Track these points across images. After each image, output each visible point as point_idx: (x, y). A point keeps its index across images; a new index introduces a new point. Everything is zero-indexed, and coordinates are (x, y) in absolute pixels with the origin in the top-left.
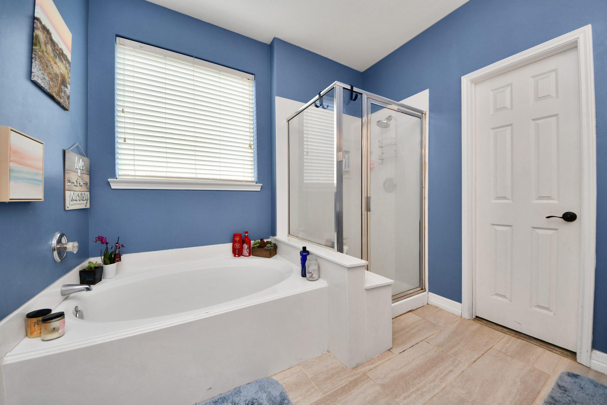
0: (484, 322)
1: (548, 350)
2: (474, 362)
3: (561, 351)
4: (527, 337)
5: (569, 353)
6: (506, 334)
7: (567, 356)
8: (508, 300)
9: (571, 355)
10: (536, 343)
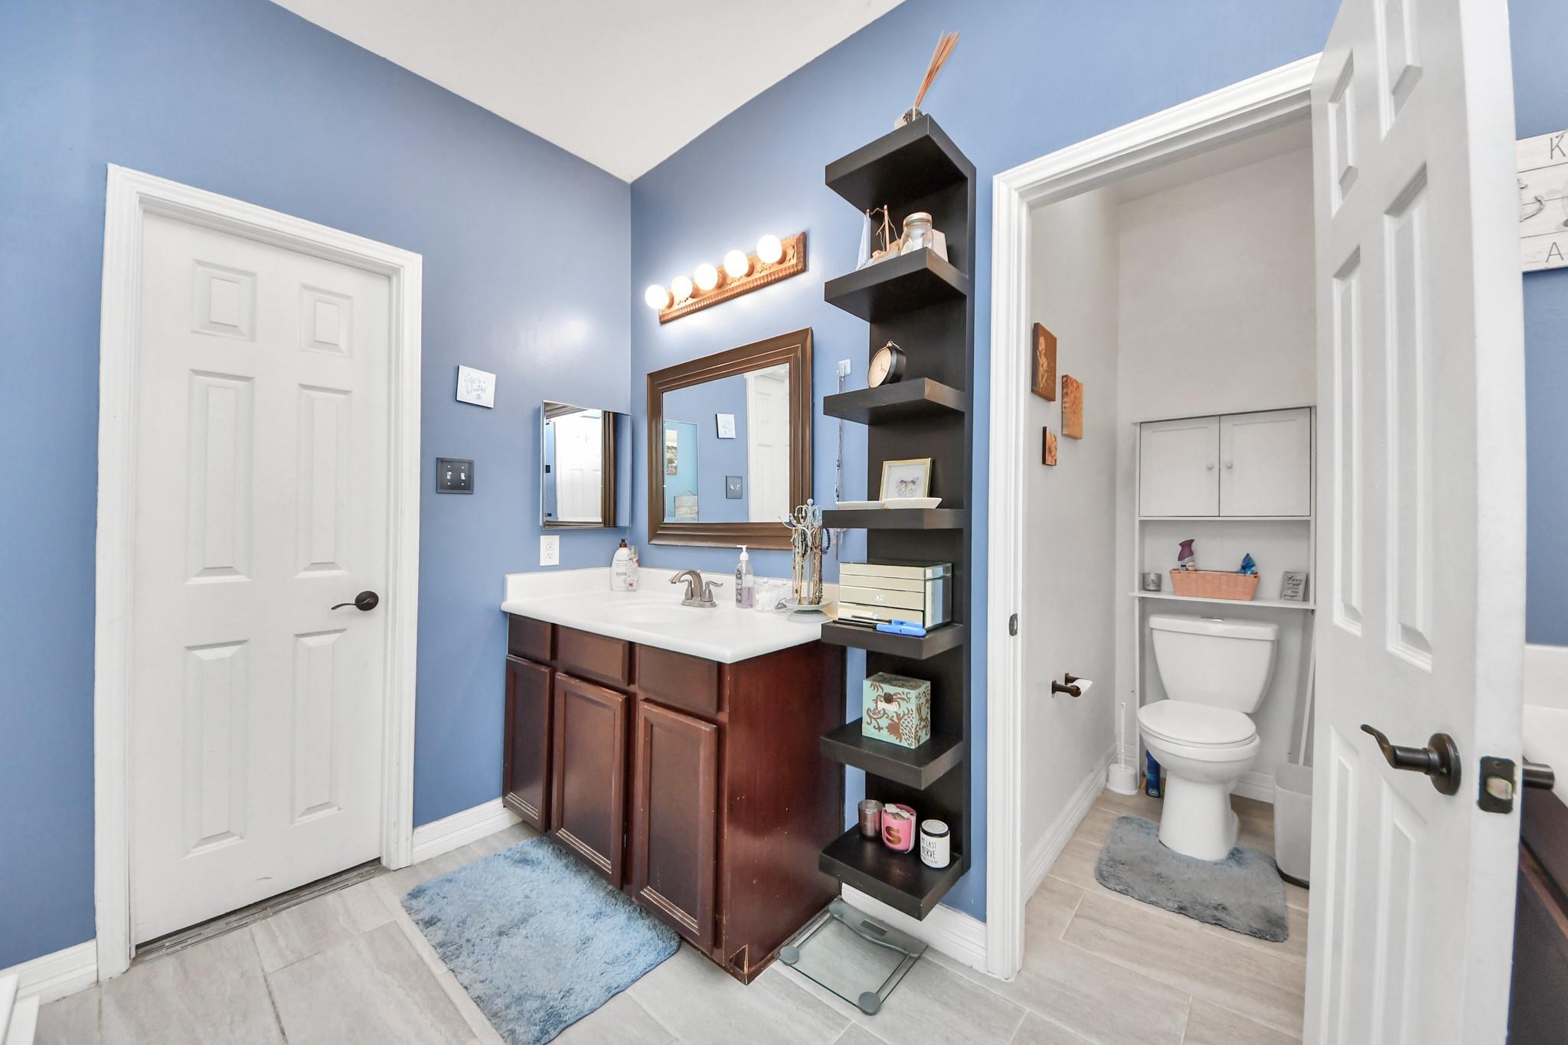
0: (167, 944)
1: (342, 888)
2: (283, 1033)
3: (355, 873)
4: (285, 897)
5: (367, 869)
6: (246, 925)
7: (370, 876)
8: (236, 838)
9: (373, 868)
10: (312, 895)
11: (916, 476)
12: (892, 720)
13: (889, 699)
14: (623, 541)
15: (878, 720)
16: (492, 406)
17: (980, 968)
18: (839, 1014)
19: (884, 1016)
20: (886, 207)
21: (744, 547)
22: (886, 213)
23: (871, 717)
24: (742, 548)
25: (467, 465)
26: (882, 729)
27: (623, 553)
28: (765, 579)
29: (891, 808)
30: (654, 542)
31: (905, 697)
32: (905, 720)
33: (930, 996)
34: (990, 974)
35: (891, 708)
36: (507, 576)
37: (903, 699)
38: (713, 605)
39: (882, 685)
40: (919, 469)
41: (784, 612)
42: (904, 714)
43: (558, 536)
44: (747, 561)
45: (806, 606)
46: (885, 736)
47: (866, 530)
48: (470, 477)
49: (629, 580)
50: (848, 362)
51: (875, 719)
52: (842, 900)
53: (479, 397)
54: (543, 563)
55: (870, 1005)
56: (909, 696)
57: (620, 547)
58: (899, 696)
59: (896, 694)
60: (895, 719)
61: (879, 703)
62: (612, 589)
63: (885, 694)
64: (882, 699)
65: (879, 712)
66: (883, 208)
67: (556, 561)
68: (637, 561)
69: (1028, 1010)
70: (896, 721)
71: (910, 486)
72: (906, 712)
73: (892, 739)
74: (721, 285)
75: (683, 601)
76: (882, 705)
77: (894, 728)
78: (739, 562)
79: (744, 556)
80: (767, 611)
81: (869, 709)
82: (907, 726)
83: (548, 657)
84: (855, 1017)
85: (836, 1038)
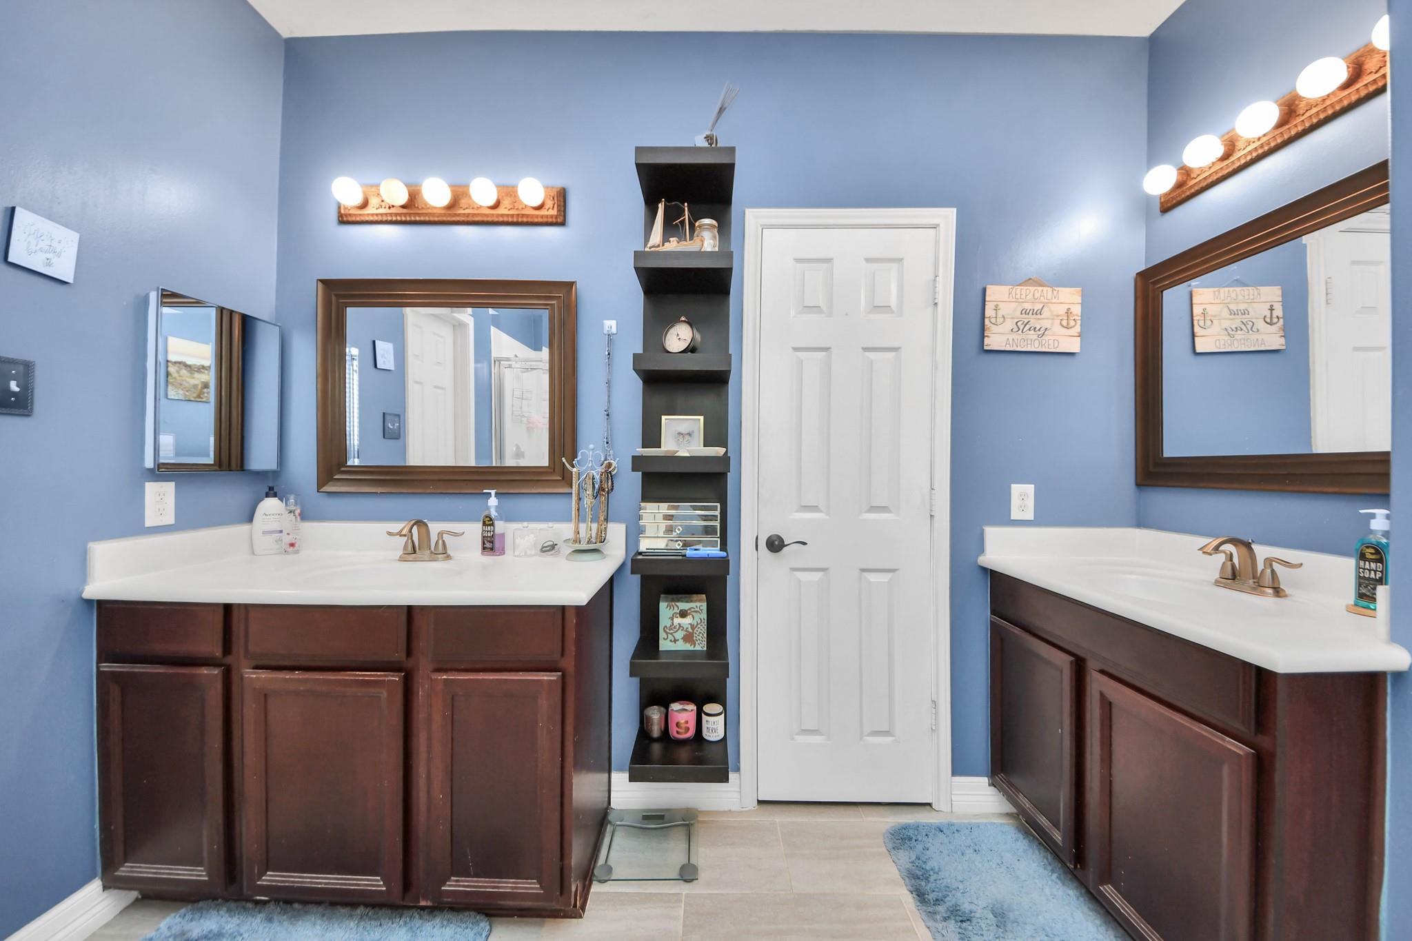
11: (691, 430)
12: (688, 631)
13: (683, 614)
14: (271, 489)
15: (674, 634)
16: (71, 281)
17: (736, 808)
18: (670, 894)
19: (703, 875)
20: (686, 204)
21: (493, 492)
22: (686, 209)
23: (667, 633)
24: (490, 493)
25: (21, 368)
26: (678, 640)
27: (270, 505)
28: (525, 524)
29: (675, 706)
30: (327, 488)
31: (698, 609)
32: (699, 628)
33: (720, 844)
34: (744, 809)
35: (686, 622)
36: (91, 545)
37: (696, 612)
38: (448, 557)
39: (677, 604)
40: (695, 423)
41: (551, 555)
42: (697, 624)
43: (174, 483)
44: (497, 507)
45: (584, 546)
46: (682, 646)
47: (641, 473)
48: (27, 388)
49: (288, 539)
50: (613, 323)
51: (671, 634)
52: (612, 808)
53: (49, 263)
54: (147, 524)
55: (688, 874)
56: (701, 608)
57: (267, 497)
58: (693, 610)
59: (690, 609)
60: (690, 630)
61: (675, 620)
62: (253, 554)
63: (681, 610)
64: (678, 615)
65: (675, 628)
66: (684, 205)
67: (169, 519)
68: (300, 514)
69: (777, 820)
70: (691, 631)
71: (687, 437)
72: (699, 622)
73: (688, 647)
74: (452, 205)
75: (400, 557)
76: (678, 621)
77: (688, 638)
78: (488, 508)
79: (493, 501)
80: (531, 556)
81: (666, 627)
82: (700, 633)
83: (218, 653)
84: (684, 889)
85: (682, 912)
